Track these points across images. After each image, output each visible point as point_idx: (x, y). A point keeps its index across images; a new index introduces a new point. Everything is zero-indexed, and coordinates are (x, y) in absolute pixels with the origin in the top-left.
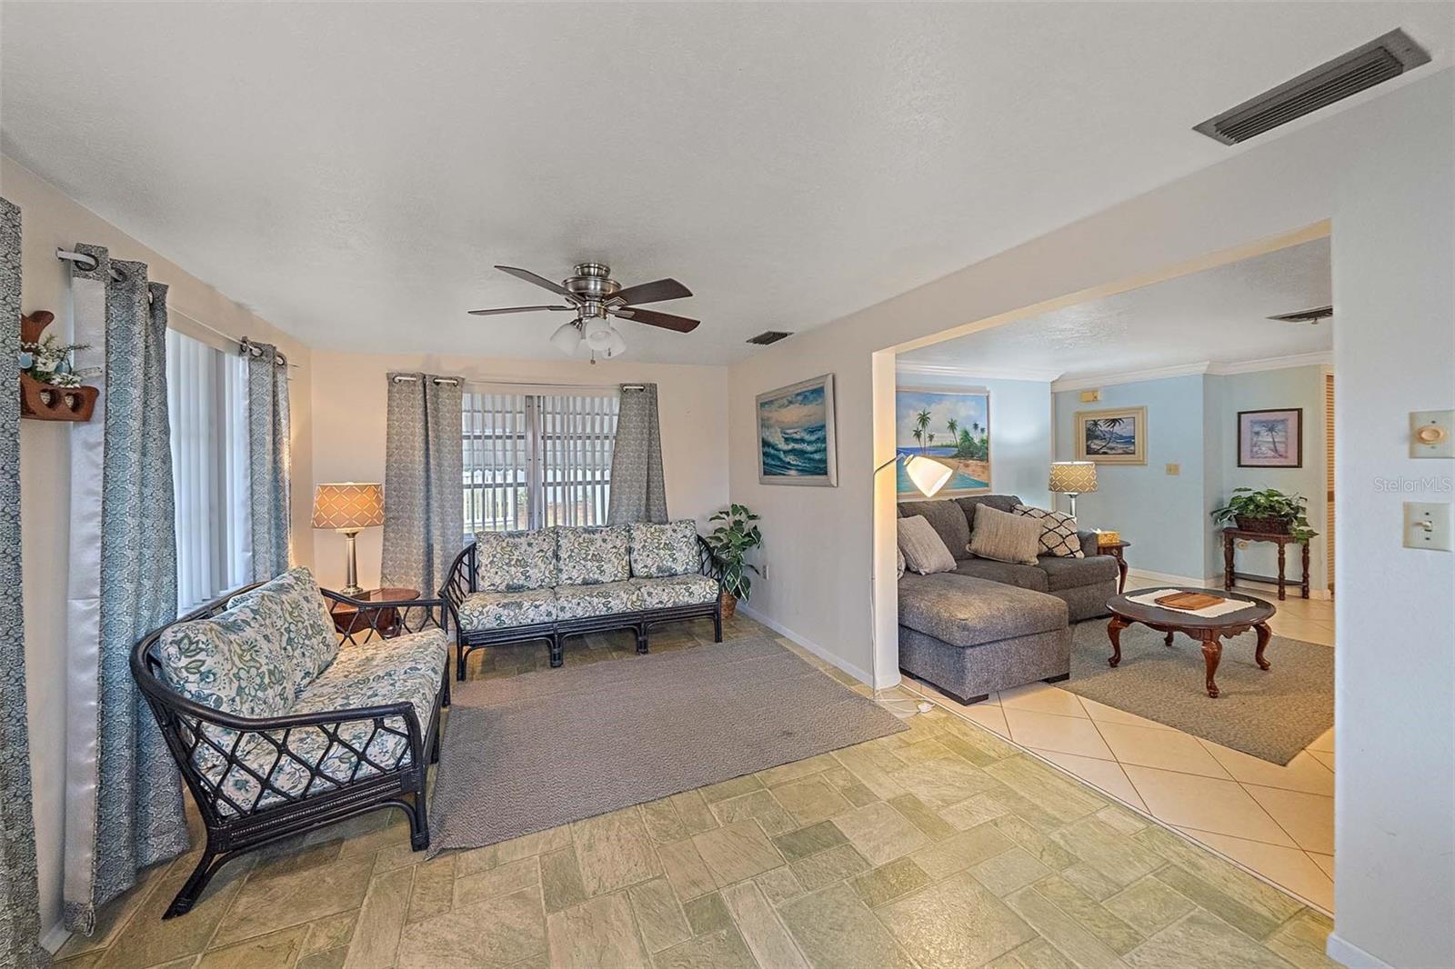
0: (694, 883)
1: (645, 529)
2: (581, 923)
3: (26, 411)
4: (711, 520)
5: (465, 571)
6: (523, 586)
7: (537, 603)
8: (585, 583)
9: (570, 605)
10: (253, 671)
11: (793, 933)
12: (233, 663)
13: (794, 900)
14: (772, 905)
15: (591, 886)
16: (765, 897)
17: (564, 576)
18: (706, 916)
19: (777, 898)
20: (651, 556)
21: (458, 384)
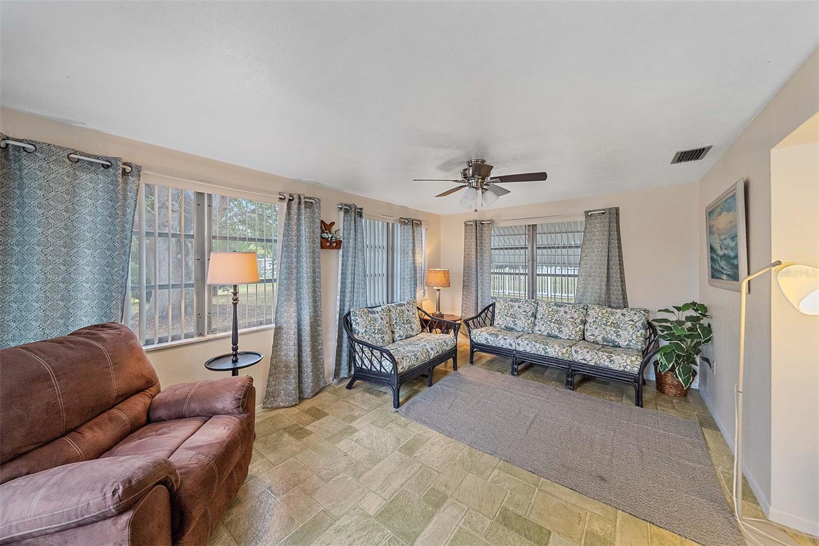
0: (446, 486)
1: (598, 310)
2: (400, 461)
3: (322, 247)
4: (660, 311)
5: (489, 315)
6: (513, 329)
7: (506, 337)
8: (549, 336)
9: (523, 343)
10: (372, 327)
11: (453, 539)
12: (366, 323)
13: (473, 533)
14: (461, 523)
15: (417, 454)
16: (463, 518)
17: (537, 329)
18: (433, 498)
19: (467, 523)
20: (598, 329)
21: (491, 222)
